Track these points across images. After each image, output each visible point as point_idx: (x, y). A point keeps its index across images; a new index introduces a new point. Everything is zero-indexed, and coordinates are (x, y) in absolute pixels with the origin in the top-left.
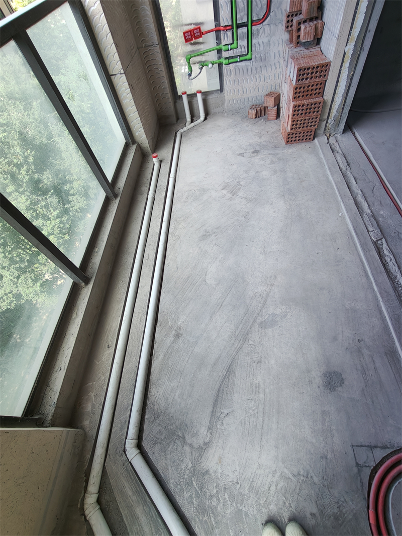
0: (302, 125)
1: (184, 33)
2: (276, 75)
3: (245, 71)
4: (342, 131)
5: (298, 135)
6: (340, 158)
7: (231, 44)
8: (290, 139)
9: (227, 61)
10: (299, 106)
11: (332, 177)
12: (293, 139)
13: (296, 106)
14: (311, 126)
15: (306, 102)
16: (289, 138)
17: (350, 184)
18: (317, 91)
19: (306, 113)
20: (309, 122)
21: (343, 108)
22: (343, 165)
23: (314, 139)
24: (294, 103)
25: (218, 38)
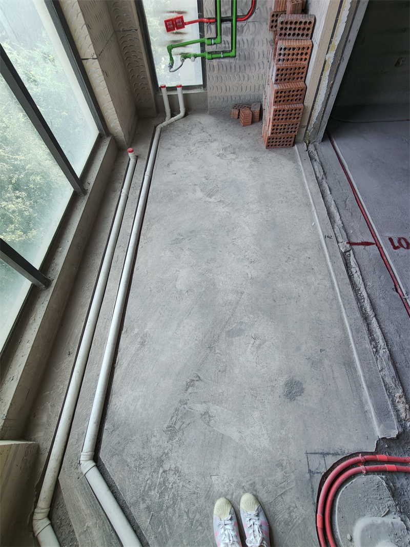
0: (282, 131)
1: (166, 22)
2: (260, 76)
3: (229, 68)
4: (321, 139)
5: (278, 140)
6: (317, 166)
7: (214, 39)
8: (271, 144)
9: (210, 56)
10: (280, 111)
11: (308, 185)
12: (274, 144)
13: (277, 111)
14: (291, 132)
15: (286, 107)
16: (269, 142)
17: (325, 195)
18: (298, 96)
19: (286, 119)
20: (289, 128)
21: (323, 116)
22: (320, 174)
23: (294, 145)
24: (275, 107)
25: (201, 30)
